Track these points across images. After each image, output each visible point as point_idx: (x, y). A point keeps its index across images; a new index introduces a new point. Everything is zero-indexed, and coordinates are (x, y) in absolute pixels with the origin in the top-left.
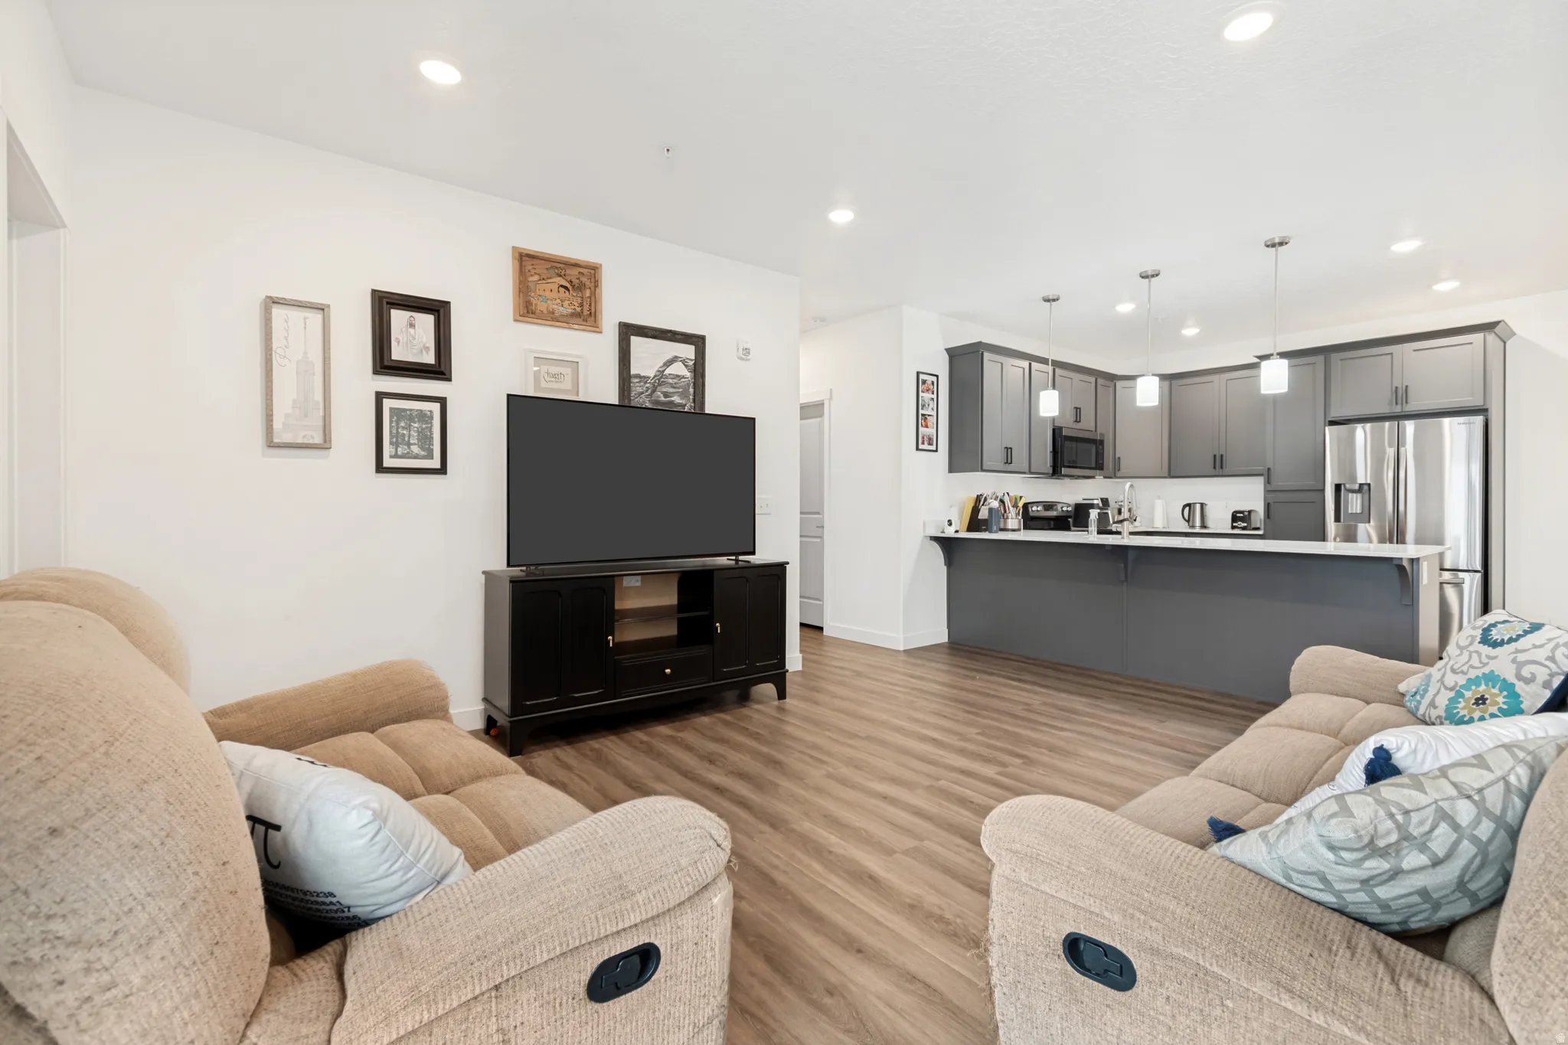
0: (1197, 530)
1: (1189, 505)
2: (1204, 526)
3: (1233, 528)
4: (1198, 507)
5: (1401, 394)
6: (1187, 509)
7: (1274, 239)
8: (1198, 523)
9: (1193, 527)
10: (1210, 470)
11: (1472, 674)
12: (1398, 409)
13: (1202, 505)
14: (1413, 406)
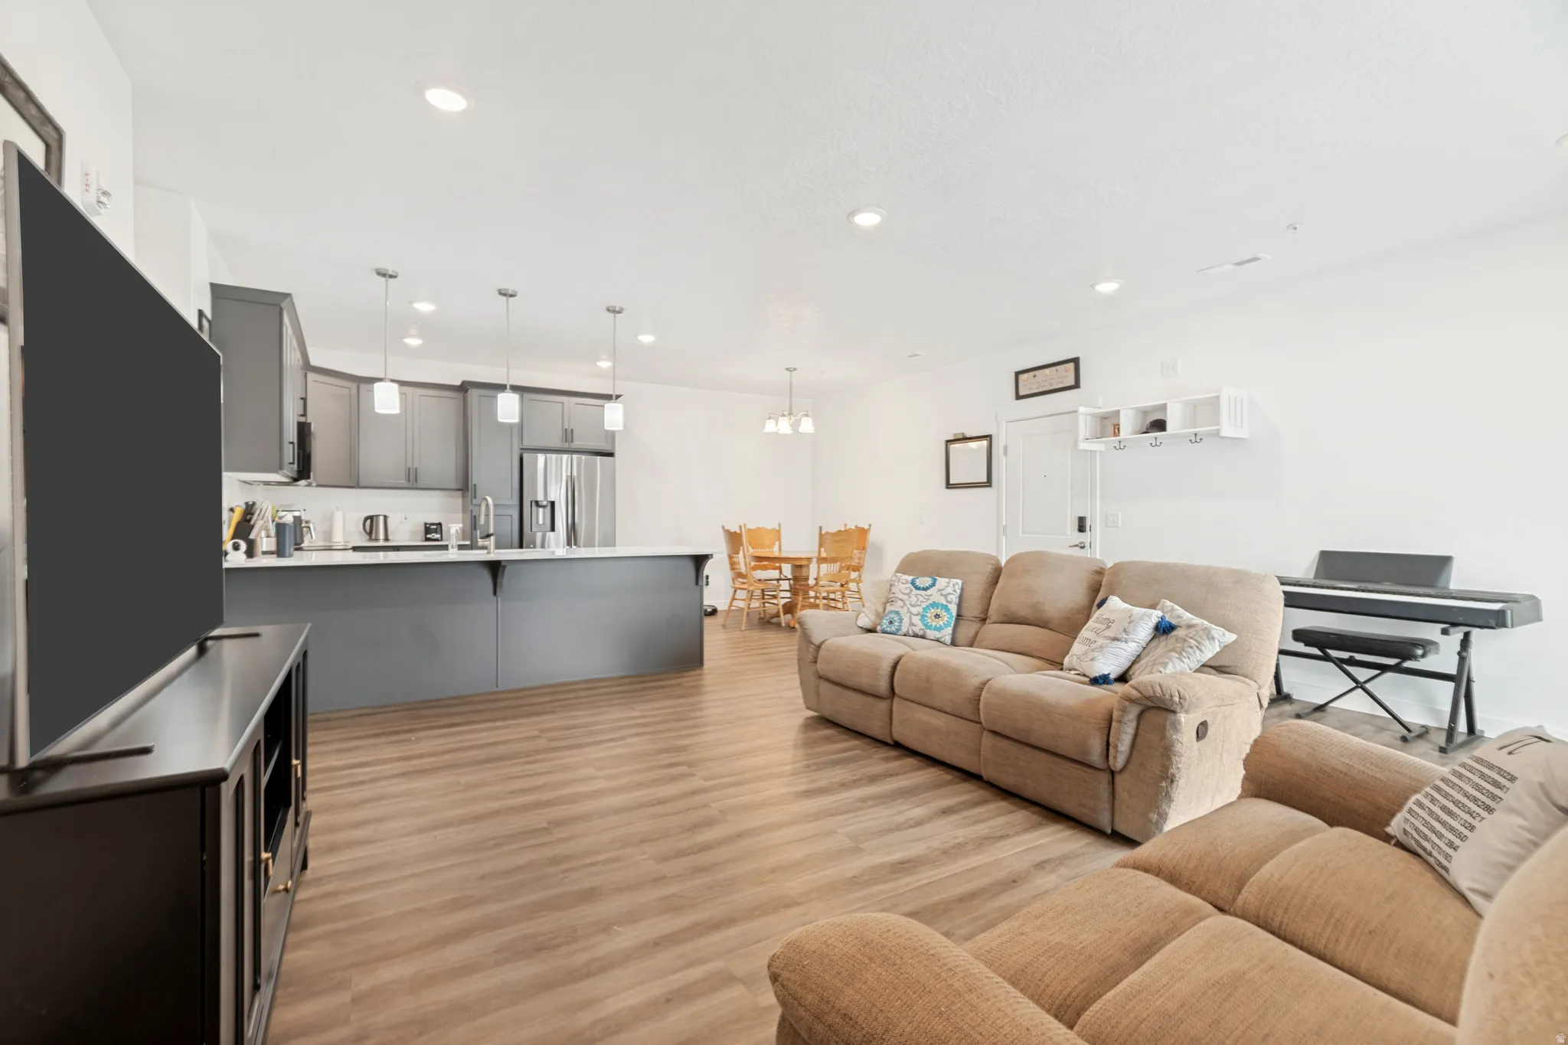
0: (381, 543)
1: (371, 518)
2: (387, 539)
3: (427, 539)
4: (381, 519)
5: (568, 435)
6: (369, 521)
7: (615, 307)
8: (381, 536)
9: (377, 540)
10: (403, 482)
11: (924, 605)
12: (566, 446)
13: (385, 517)
14: (577, 444)
